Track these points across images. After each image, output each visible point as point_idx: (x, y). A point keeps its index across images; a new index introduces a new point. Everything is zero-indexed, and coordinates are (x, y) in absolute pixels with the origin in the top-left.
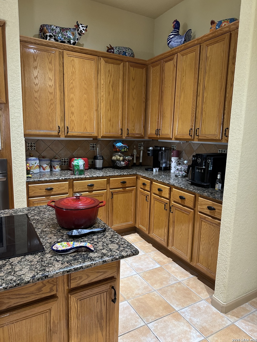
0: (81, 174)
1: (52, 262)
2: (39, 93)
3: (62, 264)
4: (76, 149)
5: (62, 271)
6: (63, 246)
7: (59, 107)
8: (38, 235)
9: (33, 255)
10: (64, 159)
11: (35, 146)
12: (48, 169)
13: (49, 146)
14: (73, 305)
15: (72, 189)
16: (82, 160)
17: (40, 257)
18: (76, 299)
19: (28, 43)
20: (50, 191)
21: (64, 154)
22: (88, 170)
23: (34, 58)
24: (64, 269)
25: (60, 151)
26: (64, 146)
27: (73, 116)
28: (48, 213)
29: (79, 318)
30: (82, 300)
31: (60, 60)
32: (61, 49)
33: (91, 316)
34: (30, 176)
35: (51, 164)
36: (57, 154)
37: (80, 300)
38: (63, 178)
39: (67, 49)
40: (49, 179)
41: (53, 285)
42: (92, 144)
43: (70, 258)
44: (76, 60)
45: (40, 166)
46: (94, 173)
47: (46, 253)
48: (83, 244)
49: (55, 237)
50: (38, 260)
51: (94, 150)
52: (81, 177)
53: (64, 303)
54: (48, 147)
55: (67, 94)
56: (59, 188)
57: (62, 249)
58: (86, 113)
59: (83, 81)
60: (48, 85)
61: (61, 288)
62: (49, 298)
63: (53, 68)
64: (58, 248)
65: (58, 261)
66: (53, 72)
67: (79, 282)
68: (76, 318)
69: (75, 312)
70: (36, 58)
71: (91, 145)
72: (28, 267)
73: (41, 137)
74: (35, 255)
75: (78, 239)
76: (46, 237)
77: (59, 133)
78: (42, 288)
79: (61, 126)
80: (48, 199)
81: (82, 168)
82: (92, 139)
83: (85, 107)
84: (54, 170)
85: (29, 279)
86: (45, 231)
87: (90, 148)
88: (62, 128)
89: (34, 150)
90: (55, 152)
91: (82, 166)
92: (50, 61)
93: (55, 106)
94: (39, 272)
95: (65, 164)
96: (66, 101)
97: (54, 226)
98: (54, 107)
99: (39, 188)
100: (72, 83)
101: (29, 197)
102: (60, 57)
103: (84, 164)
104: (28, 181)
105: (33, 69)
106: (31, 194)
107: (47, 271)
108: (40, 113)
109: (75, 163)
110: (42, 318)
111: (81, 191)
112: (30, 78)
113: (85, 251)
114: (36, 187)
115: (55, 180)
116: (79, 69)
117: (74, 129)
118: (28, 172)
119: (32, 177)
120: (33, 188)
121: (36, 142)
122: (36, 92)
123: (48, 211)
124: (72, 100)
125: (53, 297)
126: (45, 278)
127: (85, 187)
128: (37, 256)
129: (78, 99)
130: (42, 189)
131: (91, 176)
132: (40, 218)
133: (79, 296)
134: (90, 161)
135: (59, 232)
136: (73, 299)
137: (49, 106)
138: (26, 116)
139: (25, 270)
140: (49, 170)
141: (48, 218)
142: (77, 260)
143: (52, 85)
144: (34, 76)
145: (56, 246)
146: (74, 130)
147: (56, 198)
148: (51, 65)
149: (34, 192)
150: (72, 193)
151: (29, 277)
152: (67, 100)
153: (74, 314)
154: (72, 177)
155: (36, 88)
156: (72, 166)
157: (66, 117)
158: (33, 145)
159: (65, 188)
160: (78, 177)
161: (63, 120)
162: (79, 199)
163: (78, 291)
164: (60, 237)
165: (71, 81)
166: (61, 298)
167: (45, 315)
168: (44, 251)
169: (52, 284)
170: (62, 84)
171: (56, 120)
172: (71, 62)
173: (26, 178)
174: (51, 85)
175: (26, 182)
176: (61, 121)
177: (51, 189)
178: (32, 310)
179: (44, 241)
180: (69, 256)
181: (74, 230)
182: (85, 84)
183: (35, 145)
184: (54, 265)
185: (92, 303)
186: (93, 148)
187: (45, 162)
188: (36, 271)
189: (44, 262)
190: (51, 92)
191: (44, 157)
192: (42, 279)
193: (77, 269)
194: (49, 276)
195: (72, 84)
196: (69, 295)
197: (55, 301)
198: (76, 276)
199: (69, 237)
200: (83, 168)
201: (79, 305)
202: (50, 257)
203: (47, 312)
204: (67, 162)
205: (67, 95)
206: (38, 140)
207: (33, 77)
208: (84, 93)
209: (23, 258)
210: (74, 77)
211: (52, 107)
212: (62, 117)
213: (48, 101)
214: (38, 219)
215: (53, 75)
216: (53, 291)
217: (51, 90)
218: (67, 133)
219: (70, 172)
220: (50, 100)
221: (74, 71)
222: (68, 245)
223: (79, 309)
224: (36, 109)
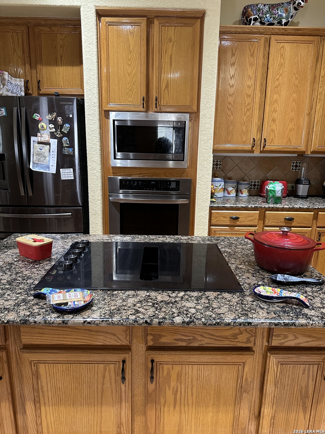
0: (277, 203)
1: (254, 307)
2: (234, 96)
3: (268, 313)
4: (272, 169)
5: (269, 321)
6: (267, 292)
7: (258, 113)
8: (233, 271)
9: (230, 294)
10: (254, 181)
11: (220, 165)
12: (233, 194)
13: (238, 164)
14: (272, 367)
15: (262, 221)
16: (281, 184)
17: (239, 299)
18: (276, 362)
19: (227, 34)
20: (235, 220)
21: (255, 175)
22: (286, 197)
23: (232, 53)
24: (271, 320)
25: (250, 171)
26: (257, 164)
27: (274, 123)
28: (241, 246)
29: (277, 385)
30: (284, 364)
31: (265, 49)
32: (267, 35)
33: (293, 388)
34: (213, 200)
35: (237, 187)
36: (246, 175)
37: (281, 364)
38: (253, 206)
39: (276, 32)
40: (236, 206)
41: (251, 336)
42: (295, 162)
43: (277, 308)
44: (287, 46)
45: (225, 189)
46: (295, 203)
47: (246, 295)
48: (293, 295)
49: (254, 278)
50: (238, 301)
51: (297, 170)
52: (276, 206)
53: (261, 361)
54: (236, 166)
55: (269, 95)
56: (247, 219)
57: (265, 295)
58: (292, 120)
59: (294, 76)
60: (246, 86)
61: (259, 341)
62: (243, 350)
63: (255, 62)
64: (261, 293)
65: (262, 309)
66: (254, 67)
67: (283, 341)
68: (273, 384)
69: (273, 377)
70: (235, 52)
71: (293, 163)
72: (227, 307)
73: (231, 153)
74: (234, 294)
75: (285, 287)
76: (243, 275)
77: (253, 147)
78: (238, 336)
79: (257, 138)
80: (232, 230)
81: (279, 194)
82: (296, 155)
83: (292, 111)
84: (240, 195)
85: (230, 321)
86: (241, 268)
87: (292, 167)
88: (258, 141)
89: (219, 169)
90: (244, 173)
91: (279, 192)
92: (252, 53)
93: (252, 112)
94: (240, 315)
95: (254, 189)
96: (267, 105)
97: (250, 264)
98: (250, 114)
99: (223, 216)
100: (278, 79)
101: (210, 225)
102: (265, 46)
103: (283, 190)
104: (211, 206)
105: (230, 66)
106: (214, 221)
107: (250, 318)
108: (233, 122)
109: (270, 187)
110: (234, 370)
111: (275, 225)
112: (225, 78)
113: (297, 305)
114: (220, 214)
115: (242, 207)
116: (289, 59)
117: (273, 141)
118: (212, 195)
119: (215, 201)
120: (217, 215)
121: (222, 160)
122: (230, 95)
123: (240, 245)
124: (275, 103)
125: (248, 350)
126: (247, 325)
127: (282, 220)
128: (235, 296)
129: (284, 100)
130: (226, 217)
131: (291, 207)
132: (232, 251)
133: (281, 358)
134: (290, 185)
135: (258, 272)
136: (273, 360)
137: (244, 113)
138: (216, 127)
139: (224, 310)
140: (235, 195)
141: (242, 253)
142: (287, 313)
143: (252, 85)
144: (230, 75)
145: (258, 289)
146: (274, 143)
147: (241, 230)
148: (252, 58)
149: (216, 220)
150: (262, 226)
151: (230, 319)
152: (269, 103)
153: (272, 379)
154: (264, 205)
155: (231, 91)
156: (265, 191)
157: (265, 126)
158: (219, 163)
159: (253, 219)
160: (272, 206)
161: (260, 130)
162: (287, 235)
163: (280, 352)
164: (261, 279)
165: (276, 76)
166: (258, 354)
167: (237, 367)
168: (243, 292)
169: (250, 334)
170: (265, 82)
171: (252, 130)
172: (280, 50)
173: (209, 202)
174: (250, 85)
175: (209, 207)
176: (257, 132)
177: (237, 218)
178: (225, 357)
179: (241, 280)
180: (275, 306)
181: (279, 275)
182: (297, 79)
183: (221, 163)
184: (258, 312)
185: (296, 373)
186: (296, 167)
187: (231, 184)
188: (237, 314)
189: (245, 305)
190: (249, 95)
191: (230, 178)
192: (244, 325)
193: (288, 324)
194: (252, 324)
195: (278, 81)
196: (269, 353)
197: (251, 355)
198: (279, 333)
199: (272, 282)
200: (281, 195)
201: (279, 370)
202: (251, 301)
203: (240, 365)
204: (258, 185)
205: (269, 97)
206: (226, 156)
207: (229, 77)
208: (294, 91)
209: (220, 294)
210: (281, 71)
211: (248, 113)
212: (259, 126)
213: (244, 106)
214: (230, 253)
215: (254, 72)
216: (250, 343)
217: (250, 92)
218: (264, 147)
219: (260, 199)
220: (246, 104)
221: (282, 63)
222: (274, 292)
223: (278, 374)
224: (229, 118)
